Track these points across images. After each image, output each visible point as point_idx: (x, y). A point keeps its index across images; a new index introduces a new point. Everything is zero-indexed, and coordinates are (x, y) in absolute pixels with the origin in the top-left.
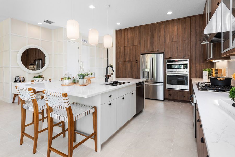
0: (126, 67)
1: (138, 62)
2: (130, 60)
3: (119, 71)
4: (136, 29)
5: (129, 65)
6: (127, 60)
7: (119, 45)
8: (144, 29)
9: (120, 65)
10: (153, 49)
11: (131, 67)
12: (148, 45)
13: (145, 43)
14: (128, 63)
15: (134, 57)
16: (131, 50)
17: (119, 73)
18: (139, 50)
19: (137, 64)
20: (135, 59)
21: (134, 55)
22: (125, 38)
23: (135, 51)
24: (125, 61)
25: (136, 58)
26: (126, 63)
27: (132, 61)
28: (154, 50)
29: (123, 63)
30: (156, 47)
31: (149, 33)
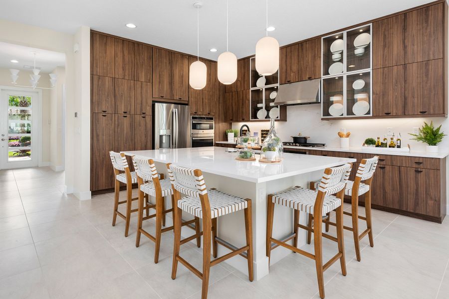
0: (118, 125)
1: (147, 117)
2: (130, 112)
3: (98, 136)
4: (142, 48)
5: (126, 122)
6: (122, 109)
7: (99, 71)
8: (158, 54)
9: (103, 121)
10: (173, 95)
11: (132, 126)
12: (165, 87)
13: (160, 82)
14: (125, 118)
15: (139, 106)
16: (131, 88)
17: (98, 140)
18: (149, 91)
19: (146, 121)
20: (141, 110)
21: (139, 101)
22: (117, 59)
23: (141, 93)
24: (116, 112)
25: (141, 106)
26: (118, 117)
27: (133, 112)
28: (175, 98)
29: (112, 117)
30: (177, 92)
31: (166, 65)
